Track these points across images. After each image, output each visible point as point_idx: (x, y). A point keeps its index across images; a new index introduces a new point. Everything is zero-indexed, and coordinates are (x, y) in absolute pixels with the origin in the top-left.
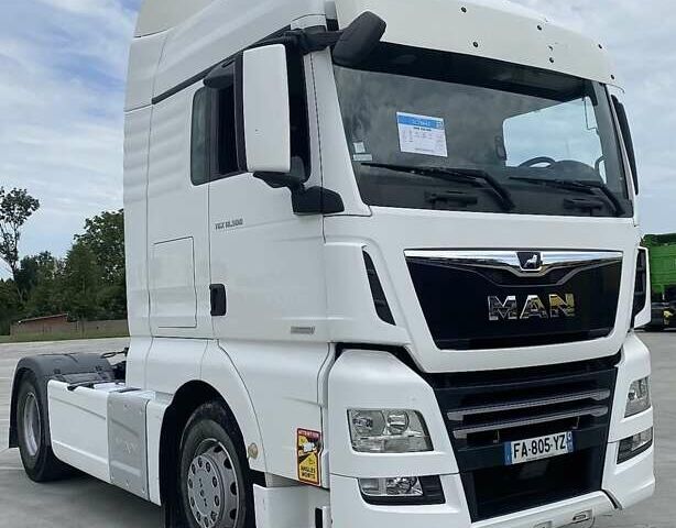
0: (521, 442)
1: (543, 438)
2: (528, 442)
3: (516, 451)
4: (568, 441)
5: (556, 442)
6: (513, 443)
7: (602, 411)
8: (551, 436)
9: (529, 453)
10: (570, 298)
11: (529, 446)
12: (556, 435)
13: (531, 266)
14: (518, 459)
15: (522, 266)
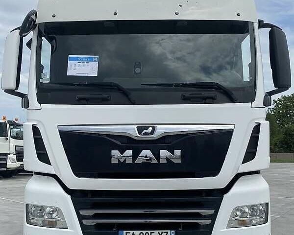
0: (132, 231)
1: (150, 231)
2: (137, 232)
6: (125, 231)
8: (156, 231)
10: (178, 152)
12: (160, 231)
13: (146, 134)
15: (139, 134)
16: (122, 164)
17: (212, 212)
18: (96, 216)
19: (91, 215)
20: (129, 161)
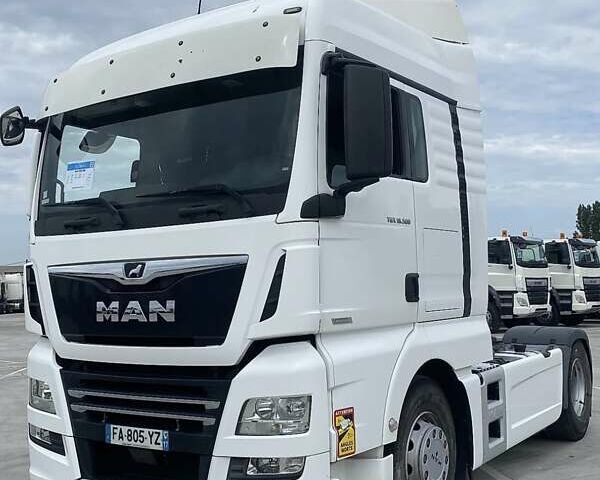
0: (119, 427)
1: (138, 429)
2: (125, 429)
3: (114, 433)
4: (163, 440)
5: (151, 437)
6: (112, 426)
7: (209, 421)
8: (146, 430)
9: (125, 438)
10: (171, 304)
11: (125, 433)
12: (151, 431)
13: (134, 275)
14: (115, 441)
15: (127, 276)
16: (107, 322)
17: (215, 405)
18: (88, 400)
19: (81, 397)
20: (115, 319)
